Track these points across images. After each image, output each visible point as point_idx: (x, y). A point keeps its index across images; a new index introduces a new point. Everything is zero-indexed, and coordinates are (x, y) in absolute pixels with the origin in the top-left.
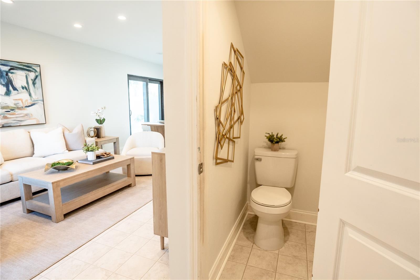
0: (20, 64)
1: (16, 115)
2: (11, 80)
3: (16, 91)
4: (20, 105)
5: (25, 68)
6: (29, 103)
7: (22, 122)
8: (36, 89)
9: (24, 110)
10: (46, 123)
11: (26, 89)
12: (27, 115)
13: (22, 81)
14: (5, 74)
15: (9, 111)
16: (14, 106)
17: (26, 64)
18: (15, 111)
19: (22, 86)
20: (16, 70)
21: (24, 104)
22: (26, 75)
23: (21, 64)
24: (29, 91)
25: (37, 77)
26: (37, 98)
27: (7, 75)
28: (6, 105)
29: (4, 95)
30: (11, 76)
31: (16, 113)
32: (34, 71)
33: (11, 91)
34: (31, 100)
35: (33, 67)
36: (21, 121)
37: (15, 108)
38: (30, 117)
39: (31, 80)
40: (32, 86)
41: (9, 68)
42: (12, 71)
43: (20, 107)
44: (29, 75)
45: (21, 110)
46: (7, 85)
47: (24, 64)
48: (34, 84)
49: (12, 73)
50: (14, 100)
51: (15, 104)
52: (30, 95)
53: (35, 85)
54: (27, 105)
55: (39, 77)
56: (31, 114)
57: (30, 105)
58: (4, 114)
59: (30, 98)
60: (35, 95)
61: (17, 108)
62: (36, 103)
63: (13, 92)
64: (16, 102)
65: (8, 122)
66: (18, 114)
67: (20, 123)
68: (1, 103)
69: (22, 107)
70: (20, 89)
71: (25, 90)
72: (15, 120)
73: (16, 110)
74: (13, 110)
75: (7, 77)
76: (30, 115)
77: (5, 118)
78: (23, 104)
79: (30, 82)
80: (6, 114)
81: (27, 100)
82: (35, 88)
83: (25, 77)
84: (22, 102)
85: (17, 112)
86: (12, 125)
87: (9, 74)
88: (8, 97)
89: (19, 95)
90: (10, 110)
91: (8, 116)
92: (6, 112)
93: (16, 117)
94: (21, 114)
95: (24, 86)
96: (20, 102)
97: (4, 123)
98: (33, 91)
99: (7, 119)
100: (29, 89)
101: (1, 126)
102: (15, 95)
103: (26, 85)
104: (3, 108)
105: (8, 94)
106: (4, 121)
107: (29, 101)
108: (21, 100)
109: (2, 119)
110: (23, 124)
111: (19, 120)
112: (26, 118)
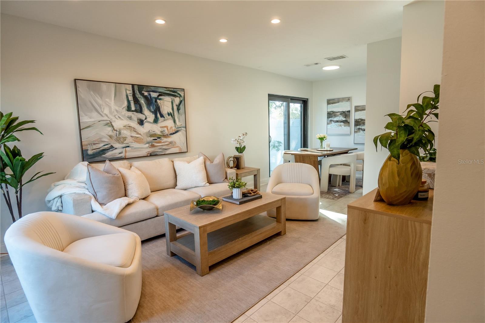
0: (167, 90)
1: (162, 143)
2: (159, 106)
3: (163, 118)
4: (166, 133)
5: (171, 93)
6: (173, 131)
7: (166, 150)
8: (180, 114)
9: (169, 138)
10: (187, 152)
11: (172, 116)
12: (171, 143)
13: (168, 107)
14: (154, 100)
15: (156, 139)
16: (161, 134)
17: (172, 89)
18: (161, 139)
19: (168, 112)
20: (164, 96)
21: (169, 131)
22: (172, 101)
23: (168, 89)
24: (174, 118)
25: (181, 102)
26: (180, 124)
27: (156, 101)
28: (154, 133)
29: (152, 122)
30: (159, 103)
32: (179, 96)
33: (158, 118)
34: (175, 127)
35: (178, 92)
36: (166, 149)
38: (173, 146)
39: (176, 105)
40: (177, 112)
41: (158, 94)
42: (160, 97)
43: (165, 135)
44: (174, 101)
45: (166, 138)
46: (155, 113)
47: (171, 89)
48: (178, 109)
49: (160, 99)
50: (161, 127)
51: (161, 132)
52: (175, 122)
53: (179, 111)
54: (171, 132)
55: (183, 102)
56: (175, 142)
57: (174, 132)
58: (151, 142)
59: (175, 124)
60: (179, 121)
61: (163, 135)
62: (180, 130)
63: (161, 119)
64: (163, 129)
65: (155, 151)
66: (163, 142)
67: (165, 152)
68: (150, 131)
69: (167, 135)
70: (166, 116)
71: (170, 116)
72: (160, 149)
73: (162, 138)
74: (159, 138)
75: (156, 103)
76: (174, 143)
77: (153, 146)
78: (168, 132)
79: (175, 108)
80: (154, 142)
81: (172, 127)
82: (179, 114)
83: (171, 103)
84: (168, 130)
85: (163, 140)
86: (158, 153)
87: (158, 101)
88: (156, 124)
89: (165, 122)
90: (157, 138)
91: (155, 144)
92: (154, 140)
93: (162, 145)
94: (166, 142)
95: (169, 113)
96: (166, 129)
97: (151, 152)
98: (177, 117)
99: (154, 147)
100: (174, 115)
101: (149, 155)
102: (162, 122)
103: (172, 112)
104: (151, 136)
105: (156, 121)
106: (151, 150)
107: (174, 128)
108: (167, 127)
109: (150, 147)
110: (168, 152)
111: (165, 148)
112: (171, 146)
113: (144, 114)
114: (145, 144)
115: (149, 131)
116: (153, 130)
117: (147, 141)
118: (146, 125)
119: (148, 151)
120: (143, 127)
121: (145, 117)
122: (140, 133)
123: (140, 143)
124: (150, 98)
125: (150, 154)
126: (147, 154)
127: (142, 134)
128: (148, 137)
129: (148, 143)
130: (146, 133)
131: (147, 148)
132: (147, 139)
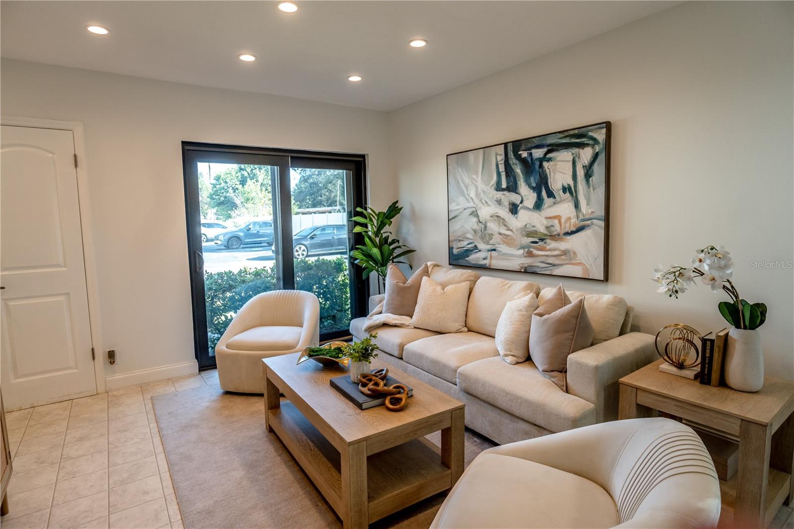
0: (564, 135)
1: (546, 251)
2: (547, 175)
3: (552, 199)
4: (556, 230)
5: (573, 140)
6: (572, 226)
7: (554, 267)
8: (591, 188)
9: (561, 241)
10: (605, 281)
11: (571, 193)
12: (565, 253)
13: (564, 174)
14: (537, 163)
15: (536, 242)
16: (546, 232)
17: (576, 132)
18: (545, 243)
19: (563, 186)
20: (557, 150)
21: (563, 228)
22: (574, 158)
23: (566, 134)
24: (576, 196)
25: (596, 156)
26: (590, 211)
27: (541, 166)
28: (533, 229)
29: (532, 208)
30: (546, 168)
31: (548, 247)
32: (591, 142)
33: (543, 200)
34: (578, 217)
35: (590, 134)
36: (554, 265)
37: (546, 235)
38: (570, 260)
39: (583, 166)
40: (584, 182)
41: (545, 150)
42: (549, 156)
43: (555, 235)
44: (579, 158)
45: (555, 240)
46: (537, 189)
47: (572, 132)
48: (588, 175)
49: (549, 160)
50: (547, 218)
51: (547, 228)
52: (577, 206)
53: (591, 179)
54: (568, 230)
55: (601, 156)
56: (574, 253)
57: (574, 229)
58: (529, 247)
59: (576, 212)
60: (588, 204)
61: (550, 235)
62: (588, 226)
63: (548, 201)
64: (550, 222)
65: (533, 265)
66: (549, 250)
67: (551, 270)
68: (528, 226)
69: (559, 235)
70: (559, 194)
71: (568, 194)
72: (543, 262)
73: (548, 241)
74: (542, 240)
75: (541, 170)
76: (572, 254)
77: (530, 254)
78: (561, 229)
79: (581, 173)
80: (532, 247)
81: (569, 219)
82: (589, 188)
83: (571, 163)
84: (560, 224)
85: (549, 245)
86: (538, 271)
87: (545, 164)
88: (538, 212)
89: (556, 206)
90: (538, 241)
91: (536, 252)
92: (533, 242)
93: (547, 256)
94: (555, 250)
95: (566, 186)
96: (556, 222)
97: (527, 265)
98: (584, 194)
99: (532, 257)
100: (576, 191)
101: (523, 270)
102: (550, 207)
103: (571, 183)
104: (529, 234)
105: (538, 205)
106: (527, 261)
107: (574, 220)
108: (558, 217)
109: (525, 257)
110: (557, 271)
111: (551, 262)
112: (565, 260)
113: (519, 194)
114: (519, 249)
115: (526, 225)
116: (532, 224)
117: (521, 243)
118: (522, 213)
119: (522, 262)
120: (517, 218)
121: (521, 198)
122: (511, 228)
123: (510, 247)
124: (530, 162)
125: (525, 269)
126: (519, 267)
127: (514, 230)
128: (523, 236)
129: (522, 247)
130: (520, 229)
131: (520, 256)
132: (520, 240)
